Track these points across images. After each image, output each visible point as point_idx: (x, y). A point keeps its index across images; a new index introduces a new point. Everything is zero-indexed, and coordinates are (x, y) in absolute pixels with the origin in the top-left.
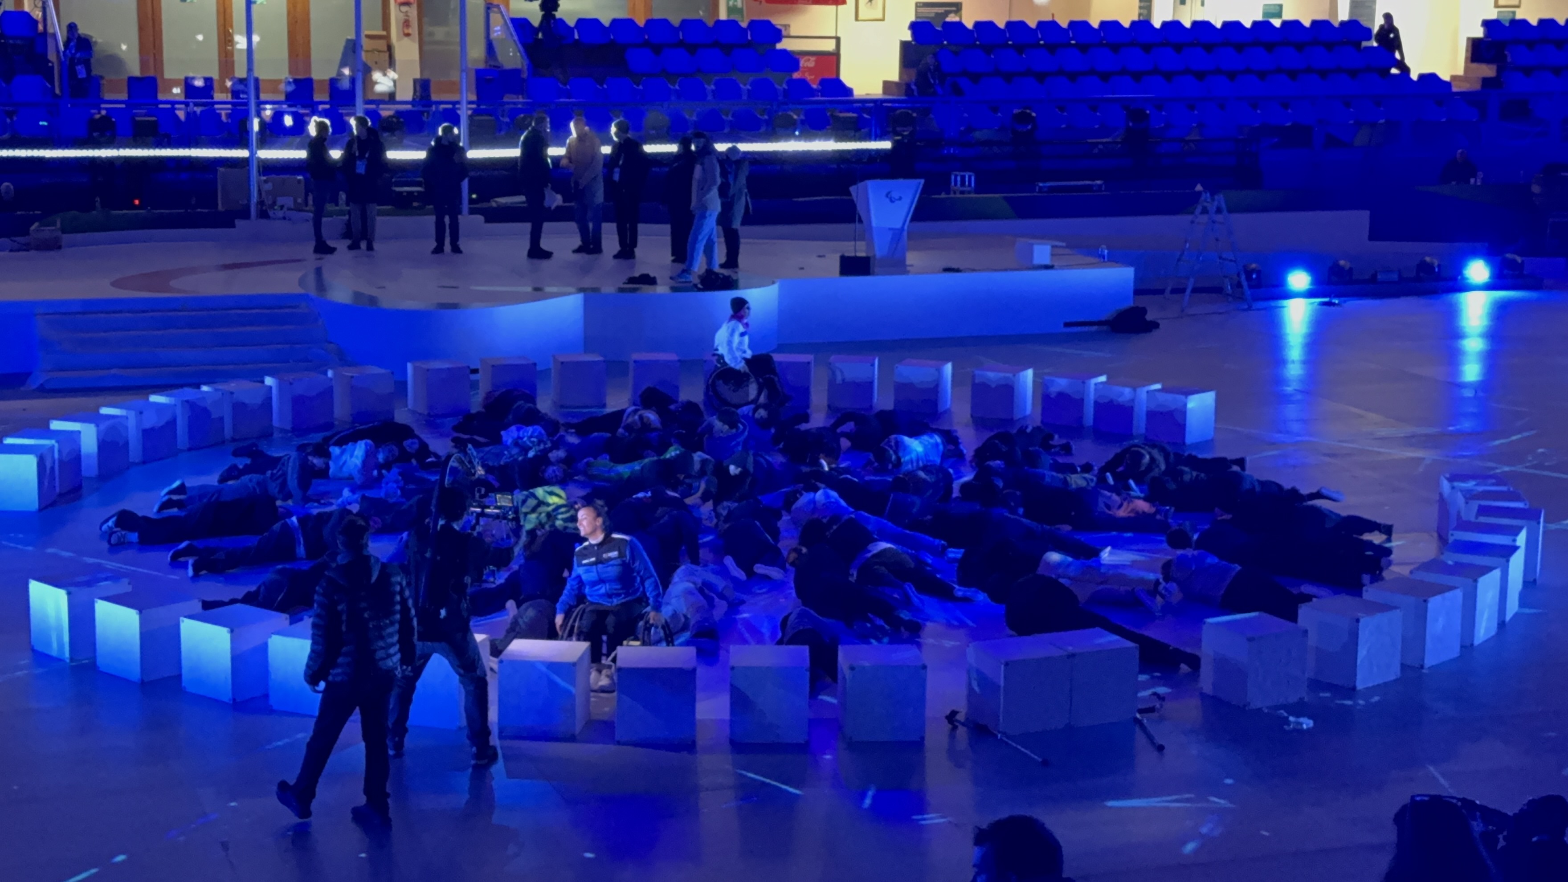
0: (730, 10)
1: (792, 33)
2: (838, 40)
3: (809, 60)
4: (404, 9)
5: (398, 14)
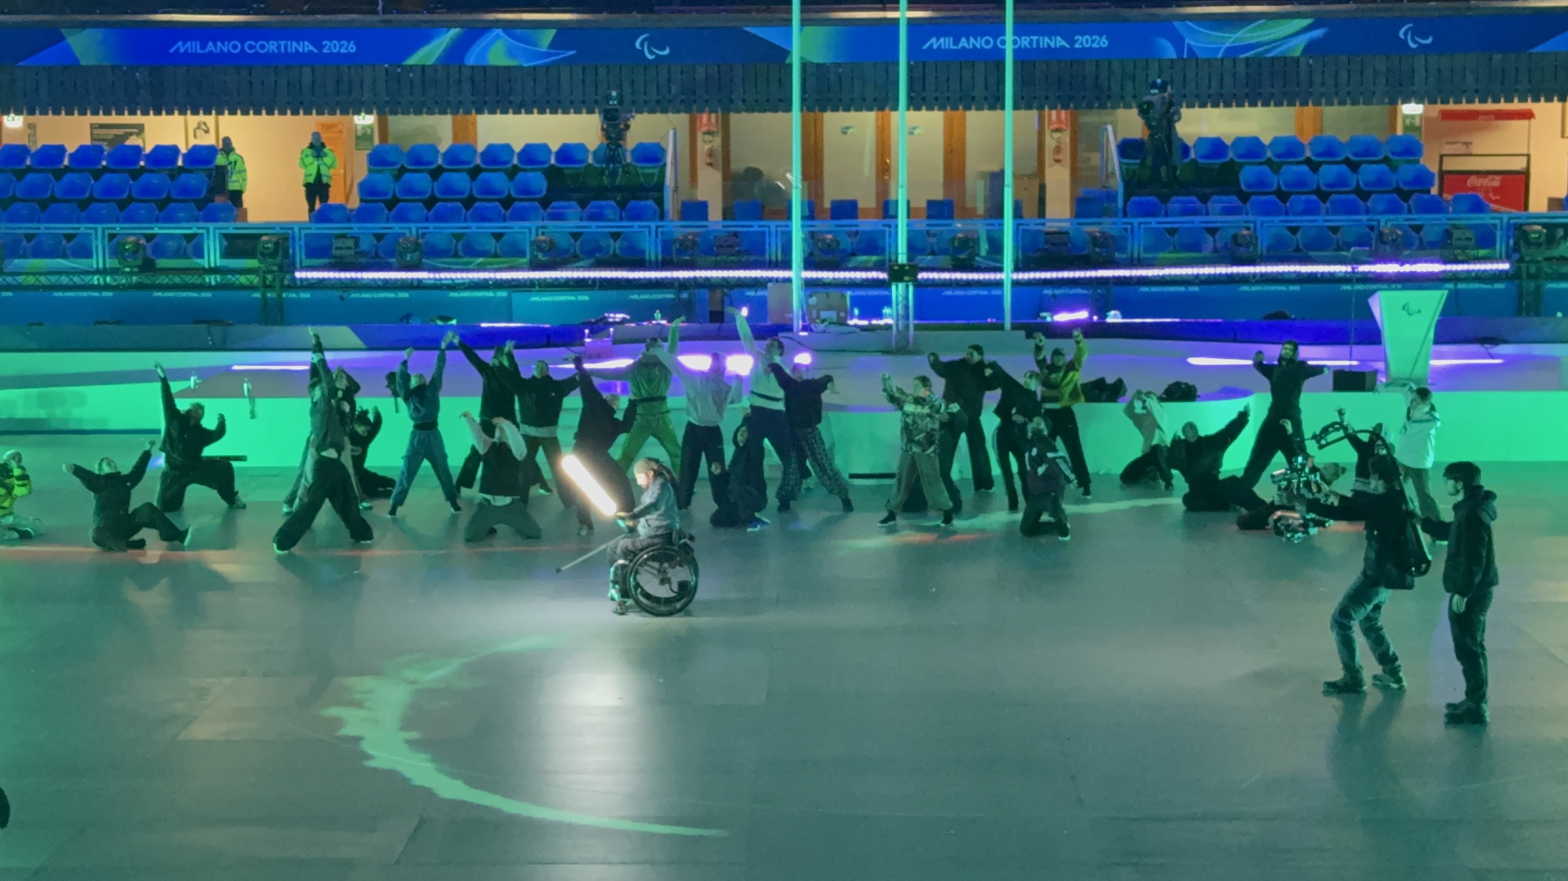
0: (1406, 128)
1: (1474, 152)
2: (1528, 156)
3: (1493, 179)
5: (1050, 142)
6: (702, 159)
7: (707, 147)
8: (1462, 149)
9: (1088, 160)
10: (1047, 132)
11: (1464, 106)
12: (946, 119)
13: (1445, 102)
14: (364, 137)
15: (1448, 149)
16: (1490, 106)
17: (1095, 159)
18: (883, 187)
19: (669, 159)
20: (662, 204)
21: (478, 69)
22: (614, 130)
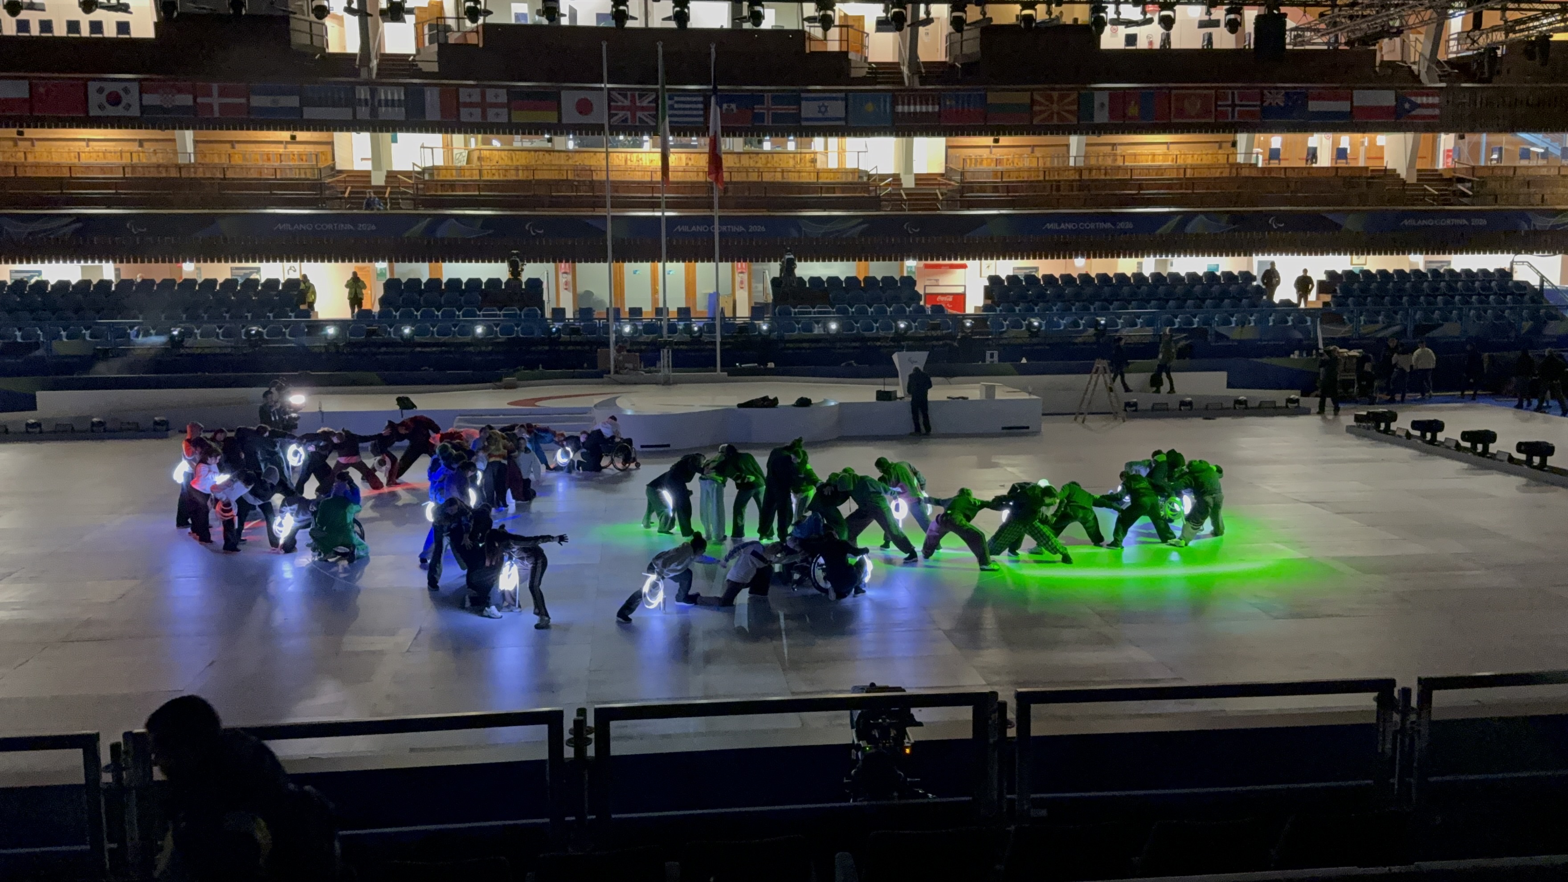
0: (908, 272)
1: (940, 284)
2: (965, 286)
3: (949, 297)
4: (741, 275)
5: (738, 278)
6: (562, 286)
7: (564, 280)
8: (935, 283)
9: (756, 287)
10: (736, 274)
11: (935, 262)
12: (686, 266)
13: (926, 259)
14: (381, 274)
15: (927, 283)
16: (947, 262)
17: (760, 287)
18: (655, 301)
19: (545, 286)
20: (542, 309)
21: (442, 239)
22: (515, 271)
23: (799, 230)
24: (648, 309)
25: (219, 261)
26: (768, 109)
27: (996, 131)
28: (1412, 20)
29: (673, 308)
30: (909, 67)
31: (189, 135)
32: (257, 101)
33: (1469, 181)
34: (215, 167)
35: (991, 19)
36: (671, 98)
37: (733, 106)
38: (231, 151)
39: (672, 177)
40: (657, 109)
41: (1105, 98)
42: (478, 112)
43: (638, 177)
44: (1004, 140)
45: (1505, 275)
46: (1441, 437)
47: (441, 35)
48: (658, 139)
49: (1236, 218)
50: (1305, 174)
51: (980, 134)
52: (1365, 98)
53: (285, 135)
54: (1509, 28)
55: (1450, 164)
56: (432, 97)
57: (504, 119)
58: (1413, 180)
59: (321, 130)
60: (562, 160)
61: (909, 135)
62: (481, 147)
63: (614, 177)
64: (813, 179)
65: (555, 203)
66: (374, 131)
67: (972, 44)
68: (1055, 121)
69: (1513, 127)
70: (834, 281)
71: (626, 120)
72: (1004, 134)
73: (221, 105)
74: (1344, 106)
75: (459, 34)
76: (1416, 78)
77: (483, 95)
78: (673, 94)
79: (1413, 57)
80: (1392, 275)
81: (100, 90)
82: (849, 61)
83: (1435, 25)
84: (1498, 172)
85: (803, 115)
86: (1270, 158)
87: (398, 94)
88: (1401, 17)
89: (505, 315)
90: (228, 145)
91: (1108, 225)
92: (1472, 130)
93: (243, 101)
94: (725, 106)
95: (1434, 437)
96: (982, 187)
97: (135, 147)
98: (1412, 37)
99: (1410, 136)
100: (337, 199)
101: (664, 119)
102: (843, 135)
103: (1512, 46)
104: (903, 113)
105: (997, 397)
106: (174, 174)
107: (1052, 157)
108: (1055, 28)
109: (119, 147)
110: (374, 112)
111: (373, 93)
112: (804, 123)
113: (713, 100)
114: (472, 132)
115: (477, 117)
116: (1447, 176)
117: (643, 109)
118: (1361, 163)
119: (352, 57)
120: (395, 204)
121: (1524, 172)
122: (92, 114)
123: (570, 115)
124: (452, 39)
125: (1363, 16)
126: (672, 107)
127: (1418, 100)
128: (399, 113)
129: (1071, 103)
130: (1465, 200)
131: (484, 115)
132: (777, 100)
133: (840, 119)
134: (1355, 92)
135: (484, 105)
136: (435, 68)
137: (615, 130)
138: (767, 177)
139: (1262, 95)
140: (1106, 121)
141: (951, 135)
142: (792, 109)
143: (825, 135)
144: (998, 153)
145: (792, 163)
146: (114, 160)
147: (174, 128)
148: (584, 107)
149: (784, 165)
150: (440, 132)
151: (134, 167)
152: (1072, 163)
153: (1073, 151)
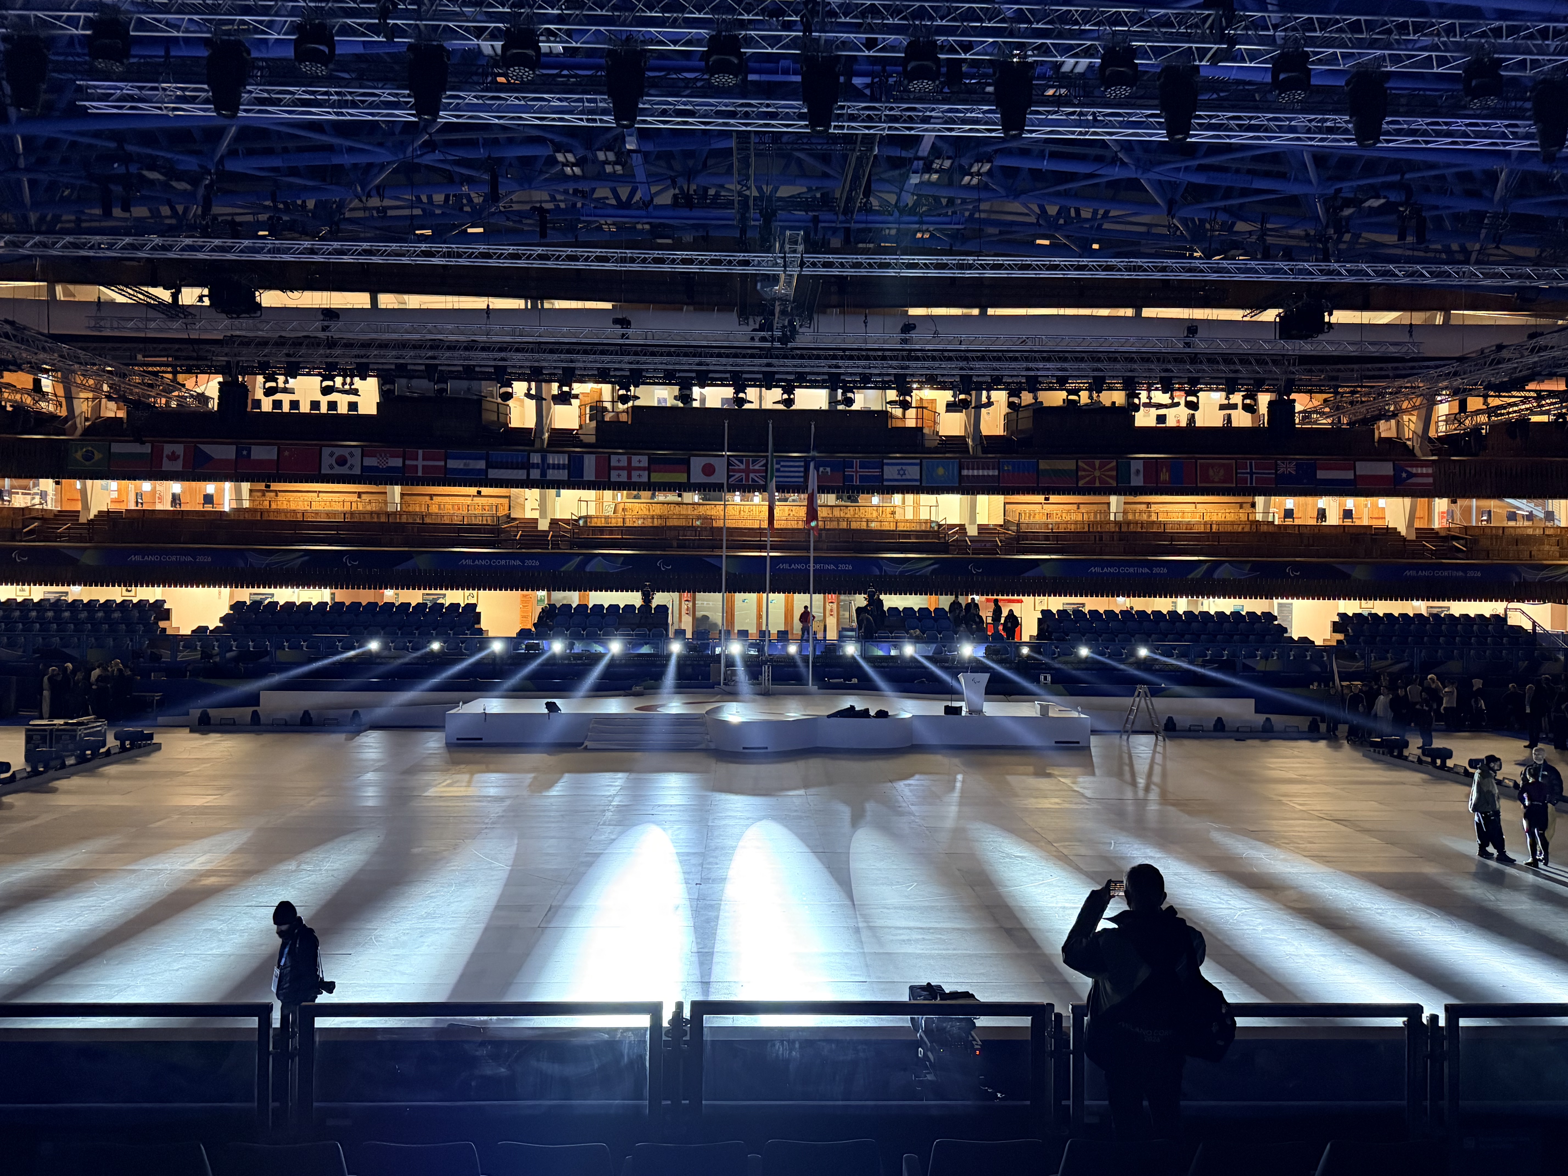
4: (831, 604)
5: (828, 607)
6: (684, 612)
7: (686, 606)
9: (844, 614)
10: (828, 604)
12: (785, 597)
17: (847, 615)
18: (759, 624)
19: (670, 611)
20: (667, 630)
21: (590, 573)
22: (647, 599)
23: (881, 569)
24: (753, 630)
25: (414, 589)
26: (857, 472)
27: (1047, 491)
28: (1405, 405)
29: (774, 631)
30: (973, 440)
31: (397, 489)
32: (452, 464)
33: (1462, 538)
34: (415, 514)
35: (1041, 403)
36: (778, 463)
37: (828, 469)
38: (429, 502)
39: (776, 525)
40: (766, 471)
41: (1140, 465)
42: (624, 474)
43: (749, 524)
44: (1053, 498)
45: (1499, 620)
46: (1450, 763)
47: (599, 414)
48: (766, 495)
49: (1255, 566)
50: (1316, 531)
51: (1033, 494)
52: (1365, 468)
53: (473, 490)
54: (1491, 411)
55: (1445, 524)
56: (590, 463)
57: (645, 479)
58: (1412, 536)
59: (501, 487)
60: (689, 511)
61: (973, 494)
62: (625, 500)
63: (730, 524)
64: (893, 527)
65: (682, 546)
66: (543, 488)
67: (1026, 423)
68: (1097, 485)
69: (1500, 494)
70: (909, 611)
71: (741, 480)
72: (1054, 494)
73: (423, 466)
74: (1349, 475)
75: (612, 414)
76: (1410, 452)
77: (629, 461)
78: (780, 460)
79: (1408, 434)
80: (1397, 618)
81: (332, 455)
82: (923, 434)
83: (1424, 411)
84: (1488, 531)
85: (885, 477)
86: (1285, 517)
87: (563, 459)
88: (1395, 403)
89: (636, 635)
90: (427, 498)
91: (1146, 570)
92: (1464, 496)
93: (442, 463)
94: (821, 469)
95: (1444, 763)
96: (1035, 536)
97: (354, 498)
98: (1406, 418)
99: (1408, 501)
100: (509, 541)
101: (771, 480)
102: (918, 493)
103: (1493, 427)
104: (968, 476)
105: (1050, 714)
106: (383, 519)
107: (1095, 513)
108: (1096, 409)
109: (342, 497)
110: (544, 474)
111: (544, 459)
112: (885, 483)
113: (812, 465)
114: (619, 489)
115: (624, 478)
116: (1443, 534)
117: (755, 471)
118: (1365, 522)
119: (528, 430)
120: (556, 545)
121: (1512, 531)
122: (323, 472)
123: (697, 476)
124: (608, 417)
125: (1362, 402)
126: (778, 470)
127: (1414, 470)
128: (563, 475)
129: (1111, 469)
130: (1460, 555)
131: (629, 476)
132: (863, 466)
133: (916, 480)
134: (1357, 463)
135: (629, 469)
136: (592, 439)
137: (732, 489)
138: (854, 526)
139: (1276, 464)
140: (1141, 484)
141: (1008, 494)
142: (876, 472)
143: (903, 493)
144: (1048, 508)
145: (875, 514)
146: (338, 507)
147: (386, 484)
148: (709, 470)
149: (869, 516)
150: (594, 489)
151: (352, 513)
152: (1112, 518)
153: (1113, 508)
